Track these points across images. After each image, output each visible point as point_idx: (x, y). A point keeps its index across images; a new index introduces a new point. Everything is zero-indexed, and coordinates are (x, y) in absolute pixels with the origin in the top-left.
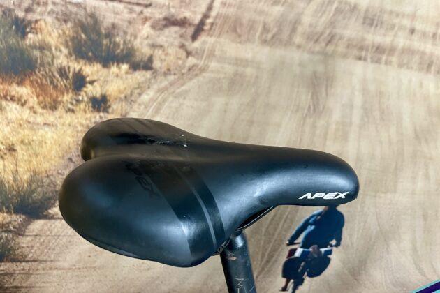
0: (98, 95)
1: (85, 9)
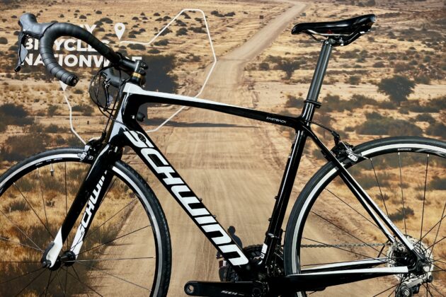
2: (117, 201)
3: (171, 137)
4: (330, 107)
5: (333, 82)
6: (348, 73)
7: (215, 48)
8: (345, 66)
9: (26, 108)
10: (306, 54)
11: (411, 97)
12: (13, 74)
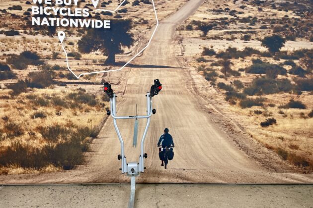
2: (99, 113)
3: (130, 74)
4: (230, 55)
5: (233, 39)
6: (243, 33)
7: (157, 15)
8: (242, 28)
9: (39, 54)
10: (217, 19)
11: (283, 49)
12: (28, 31)
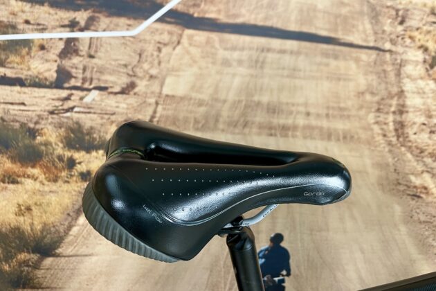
0: (85, 171)
1: (72, 119)
2: (54, 187)
